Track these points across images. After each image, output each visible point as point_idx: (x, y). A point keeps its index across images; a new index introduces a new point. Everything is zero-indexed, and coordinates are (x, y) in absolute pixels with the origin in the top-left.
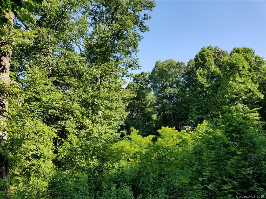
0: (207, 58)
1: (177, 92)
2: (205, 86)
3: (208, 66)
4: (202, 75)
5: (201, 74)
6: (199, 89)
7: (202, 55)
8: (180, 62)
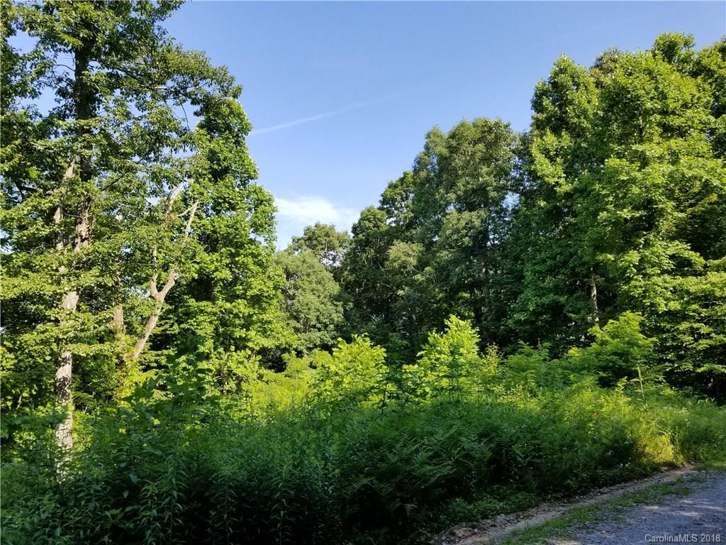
0: (572, 94)
1: (477, 223)
2: (558, 189)
3: (576, 120)
4: (552, 153)
5: (546, 152)
6: (542, 204)
7: (555, 85)
8: (492, 121)
